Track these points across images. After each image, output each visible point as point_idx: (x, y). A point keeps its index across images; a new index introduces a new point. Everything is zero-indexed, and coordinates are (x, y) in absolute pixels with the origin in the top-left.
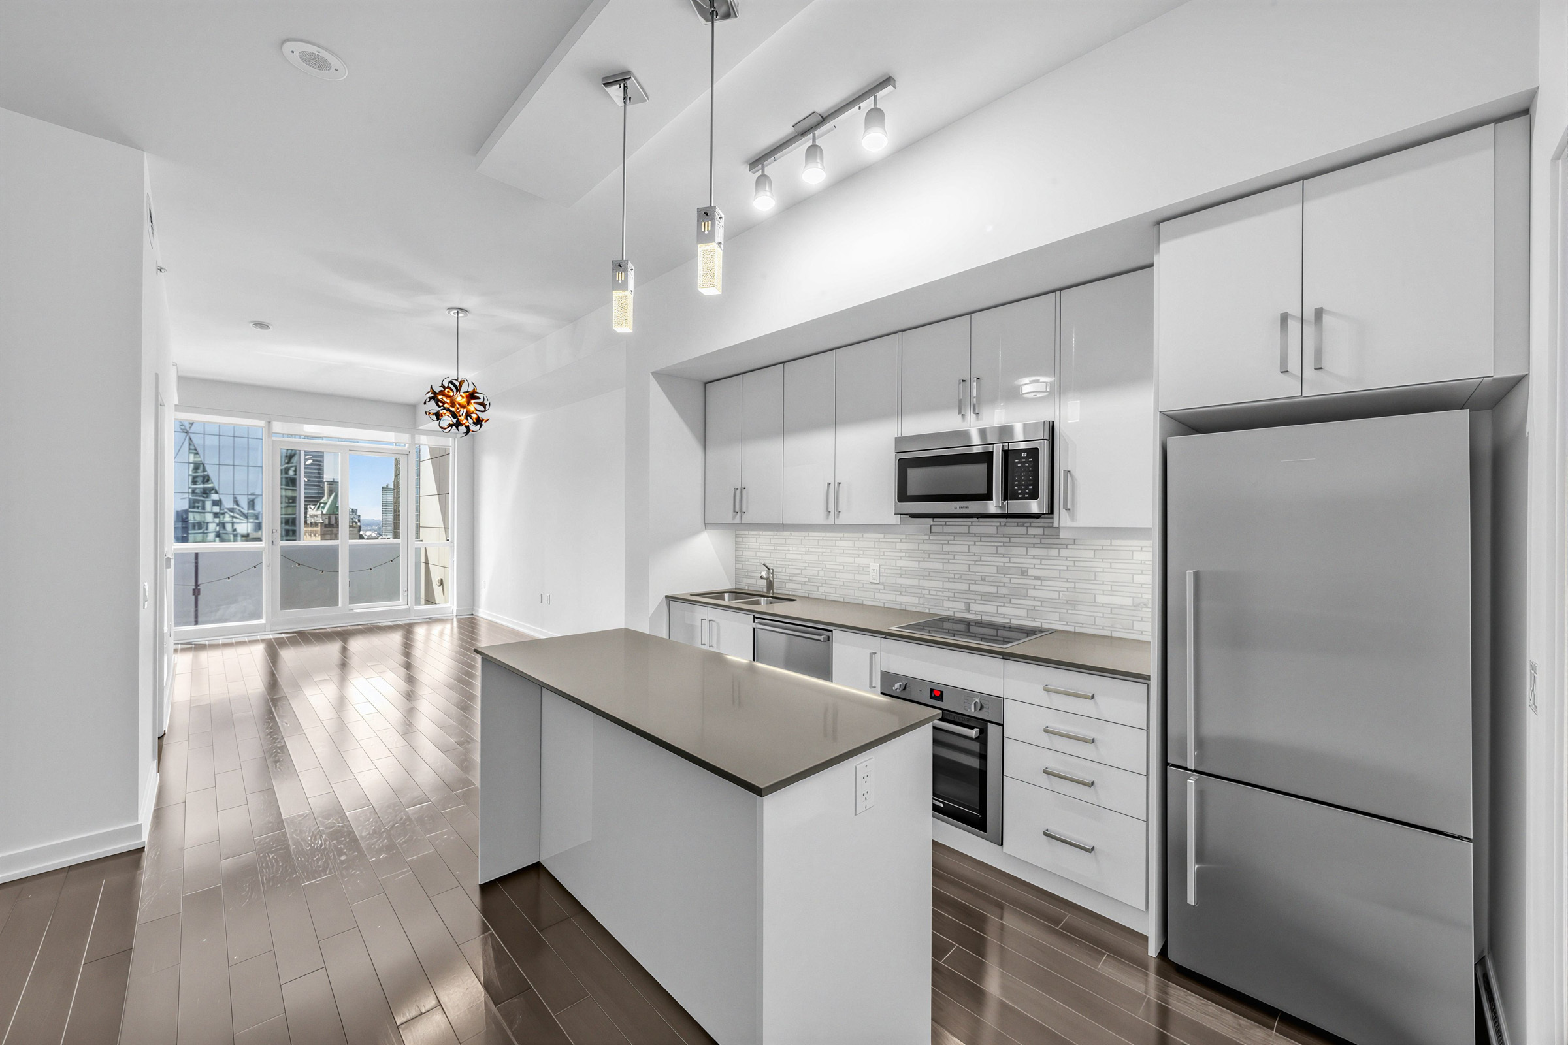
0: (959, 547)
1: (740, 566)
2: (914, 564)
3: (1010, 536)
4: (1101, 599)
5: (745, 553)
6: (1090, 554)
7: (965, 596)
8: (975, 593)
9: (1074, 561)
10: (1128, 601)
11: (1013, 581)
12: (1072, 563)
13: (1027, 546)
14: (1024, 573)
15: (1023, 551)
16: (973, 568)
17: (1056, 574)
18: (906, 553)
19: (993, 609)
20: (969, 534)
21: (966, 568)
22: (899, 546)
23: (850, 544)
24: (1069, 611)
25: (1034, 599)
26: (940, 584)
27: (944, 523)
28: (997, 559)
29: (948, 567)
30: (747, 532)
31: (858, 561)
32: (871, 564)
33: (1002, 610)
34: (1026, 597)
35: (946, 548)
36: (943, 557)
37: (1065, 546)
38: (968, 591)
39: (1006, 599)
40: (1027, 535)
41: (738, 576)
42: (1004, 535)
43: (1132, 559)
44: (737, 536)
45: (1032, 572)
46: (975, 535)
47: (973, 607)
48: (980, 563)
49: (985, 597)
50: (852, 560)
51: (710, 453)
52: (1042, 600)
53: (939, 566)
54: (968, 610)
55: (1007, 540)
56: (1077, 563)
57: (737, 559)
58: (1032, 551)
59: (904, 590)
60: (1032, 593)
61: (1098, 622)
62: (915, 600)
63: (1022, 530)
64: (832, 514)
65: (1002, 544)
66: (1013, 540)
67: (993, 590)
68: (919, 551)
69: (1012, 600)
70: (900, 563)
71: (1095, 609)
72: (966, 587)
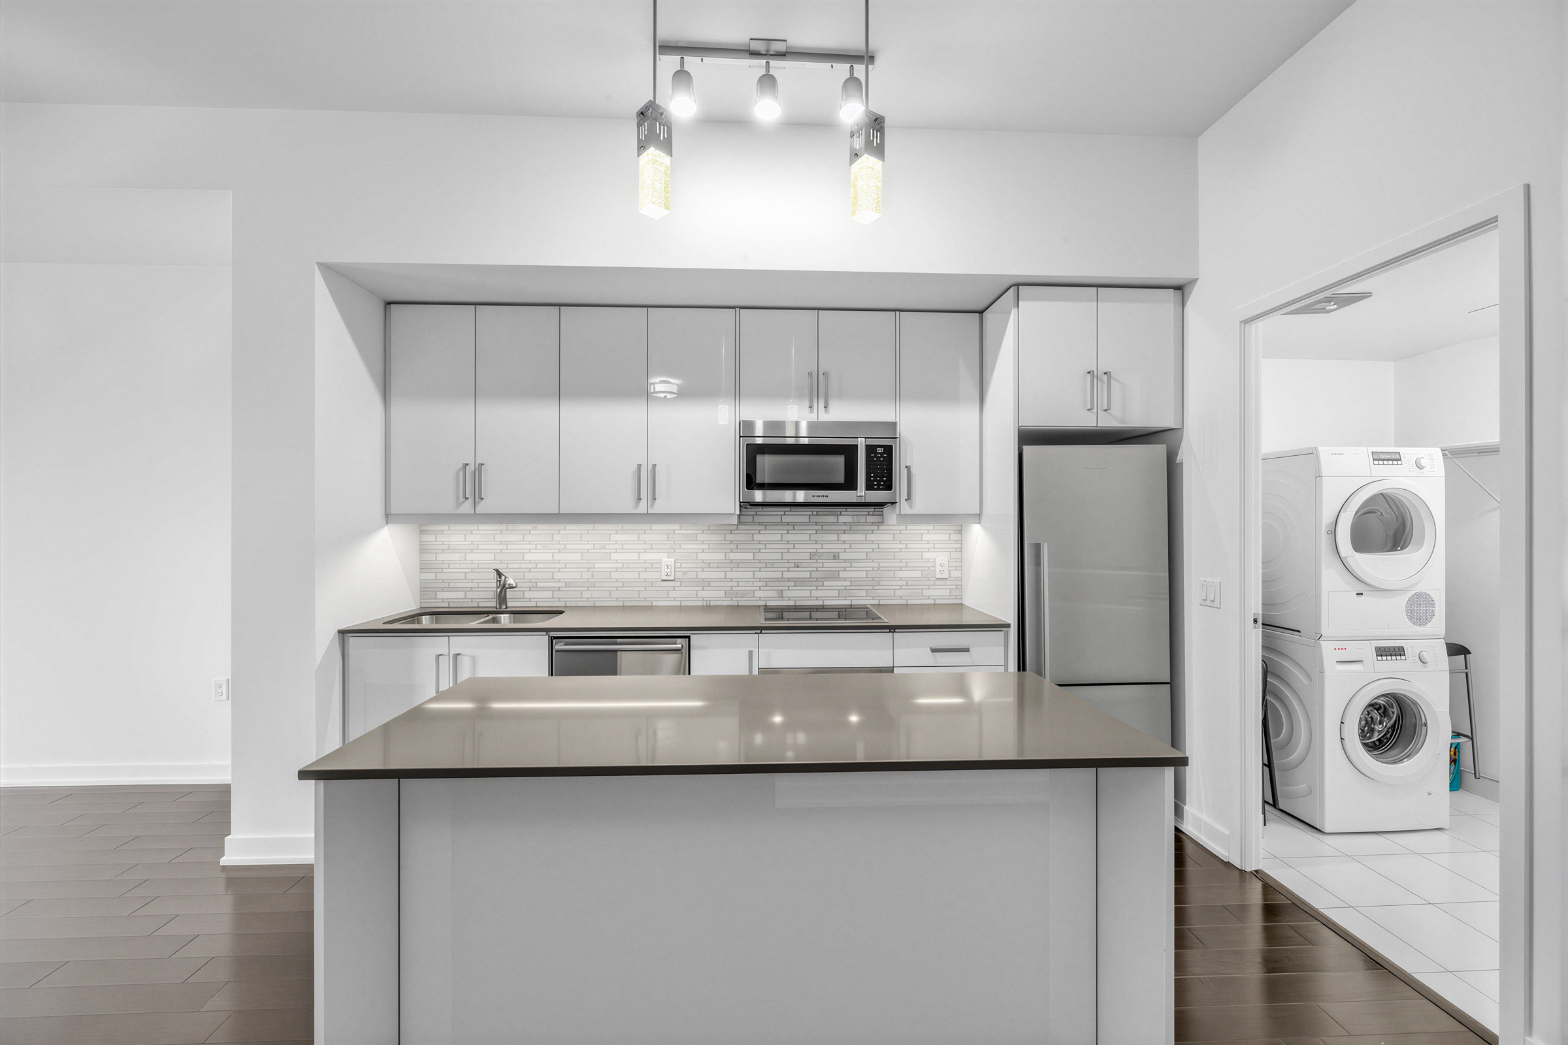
0: (773, 536)
1: (431, 576)
2: (720, 556)
3: (823, 524)
4: (900, 574)
5: (441, 557)
6: (890, 537)
7: (777, 584)
8: (788, 580)
9: (879, 544)
10: (918, 574)
11: (825, 565)
12: (876, 546)
13: (838, 532)
14: (836, 557)
15: (833, 537)
16: (786, 556)
17: (863, 556)
18: (709, 544)
20: (781, 523)
21: (779, 556)
22: (701, 537)
23: (634, 537)
24: (875, 588)
25: (845, 579)
27: (754, 513)
28: (810, 546)
30: (445, 527)
31: (644, 556)
32: (663, 559)
34: (838, 578)
35: (757, 537)
36: (754, 547)
37: (871, 532)
38: (782, 579)
39: (817, 582)
40: (837, 523)
41: (425, 589)
42: (817, 524)
43: (922, 540)
44: (422, 532)
45: (842, 556)
46: (788, 524)
47: (786, 594)
48: (794, 550)
49: (798, 582)
50: (634, 556)
51: (398, 409)
52: (852, 581)
53: (750, 556)
54: (781, 596)
55: (820, 528)
57: (424, 567)
58: (843, 537)
59: (707, 584)
60: (842, 575)
61: (898, 593)
63: (832, 519)
64: (644, 501)
65: (814, 532)
66: (825, 528)
67: (807, 575)
68: (725, 542)
69: (825, 583)
70: (701, 556)
71: (895, 583)
72: (779, 575)
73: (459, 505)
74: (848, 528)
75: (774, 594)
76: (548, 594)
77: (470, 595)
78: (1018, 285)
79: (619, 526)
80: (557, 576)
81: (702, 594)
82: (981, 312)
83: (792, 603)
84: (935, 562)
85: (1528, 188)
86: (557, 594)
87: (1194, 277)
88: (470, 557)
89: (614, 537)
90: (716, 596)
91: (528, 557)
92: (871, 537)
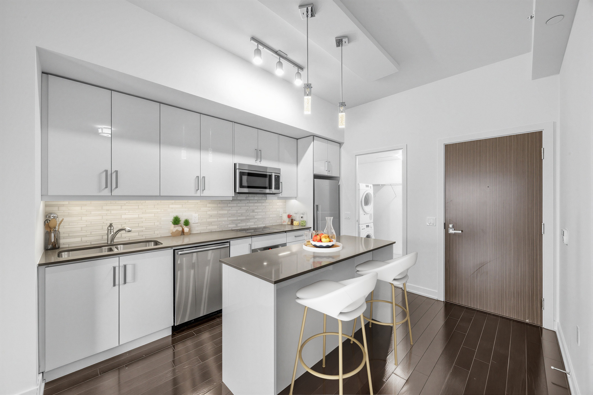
2: (215, 212)
4: (271, 216)
6: (268, 204)
8: (239, 220)
10: (275, 216)
11: (250, 214)
14: (253, 211)
15: (253, 204)
16: (238, 212)
17: (261, 210)
18: (211, 208)
19: (245, 224)
22: (208, 205)
24: (264, 221)
25: (256, 219)
26: (226, 219)
29: (230, 212)
30: (66, 203)
33: (247, 224)
34: (254, 218)
36: (228, 209)
37: (263, 202)
38: (237, 220)
39: (247, 220)
40: (254, 200)
42: (248, 200)
43: (276, 205)
45: (256, 211)
46: (239, 200)
47: (239, 225)
48: (241, 209)
49: (242, 220)
52: (258, 219)
53: (226, 212)
54: (237, 226)
55: (249, 201)
56: (266, 207)
58: (255, 204)
59: (210, 224)
62: (216, 227)
63: (253, 198)
64: (199, 191)
65: (247, 203)
66: (250, 201)
67: (245, 218)
68: (217, 207)
69: (250, 220)
70: (209, 213)
71: (270, 219)
72: (236, 218)
73: (100, 191)
74: (257, 201)
75: (234, 225)
76: (137, 234)
77: (84, 239)
78: (314, 136)
79: (173, 201)
80: (140, 225)
81: (208, 228)
82: (297, 139)
83: (240, 228)
84: (279, 212)
85: (407, 145)
86: (141, 233)
87: (344, 142)
88: (84, 218)
89: (171, 206)
90: (214, 228)
91: (123, 216)
92: (263, 204)
